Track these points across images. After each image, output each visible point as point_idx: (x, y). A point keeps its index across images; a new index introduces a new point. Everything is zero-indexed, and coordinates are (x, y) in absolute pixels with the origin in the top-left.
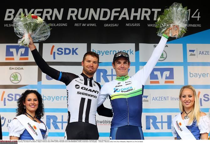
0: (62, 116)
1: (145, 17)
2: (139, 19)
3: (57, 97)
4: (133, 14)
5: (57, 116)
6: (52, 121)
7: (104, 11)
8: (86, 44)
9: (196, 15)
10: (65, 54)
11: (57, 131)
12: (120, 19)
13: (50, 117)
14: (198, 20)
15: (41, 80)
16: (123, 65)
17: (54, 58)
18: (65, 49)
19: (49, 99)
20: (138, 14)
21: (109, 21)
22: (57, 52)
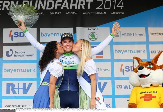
0: (19, 84)
1: (81, 6)
2: (76, 9)
3: (14, 69)
4: (72, 5)
5: (14, 84)
6: (11, 87)
7: (50, 3)
8: (36, 28)
9: (120, 5)
10: (20, 36)
11: (15, 95)
12: (62, 8)
13: (10, 85)
14: (122, 9)
15: (2, 57)
16: (69, 43)
17: (12, 40)
18: (20, 33)
19: (9, 71)
20: (76, 5)
21: (53, 10)
22: (14, 35)
